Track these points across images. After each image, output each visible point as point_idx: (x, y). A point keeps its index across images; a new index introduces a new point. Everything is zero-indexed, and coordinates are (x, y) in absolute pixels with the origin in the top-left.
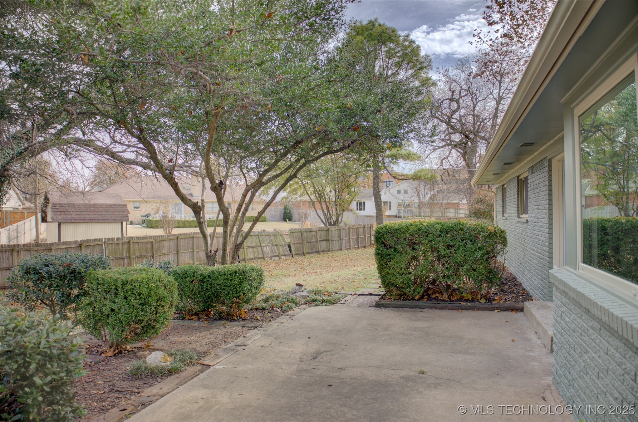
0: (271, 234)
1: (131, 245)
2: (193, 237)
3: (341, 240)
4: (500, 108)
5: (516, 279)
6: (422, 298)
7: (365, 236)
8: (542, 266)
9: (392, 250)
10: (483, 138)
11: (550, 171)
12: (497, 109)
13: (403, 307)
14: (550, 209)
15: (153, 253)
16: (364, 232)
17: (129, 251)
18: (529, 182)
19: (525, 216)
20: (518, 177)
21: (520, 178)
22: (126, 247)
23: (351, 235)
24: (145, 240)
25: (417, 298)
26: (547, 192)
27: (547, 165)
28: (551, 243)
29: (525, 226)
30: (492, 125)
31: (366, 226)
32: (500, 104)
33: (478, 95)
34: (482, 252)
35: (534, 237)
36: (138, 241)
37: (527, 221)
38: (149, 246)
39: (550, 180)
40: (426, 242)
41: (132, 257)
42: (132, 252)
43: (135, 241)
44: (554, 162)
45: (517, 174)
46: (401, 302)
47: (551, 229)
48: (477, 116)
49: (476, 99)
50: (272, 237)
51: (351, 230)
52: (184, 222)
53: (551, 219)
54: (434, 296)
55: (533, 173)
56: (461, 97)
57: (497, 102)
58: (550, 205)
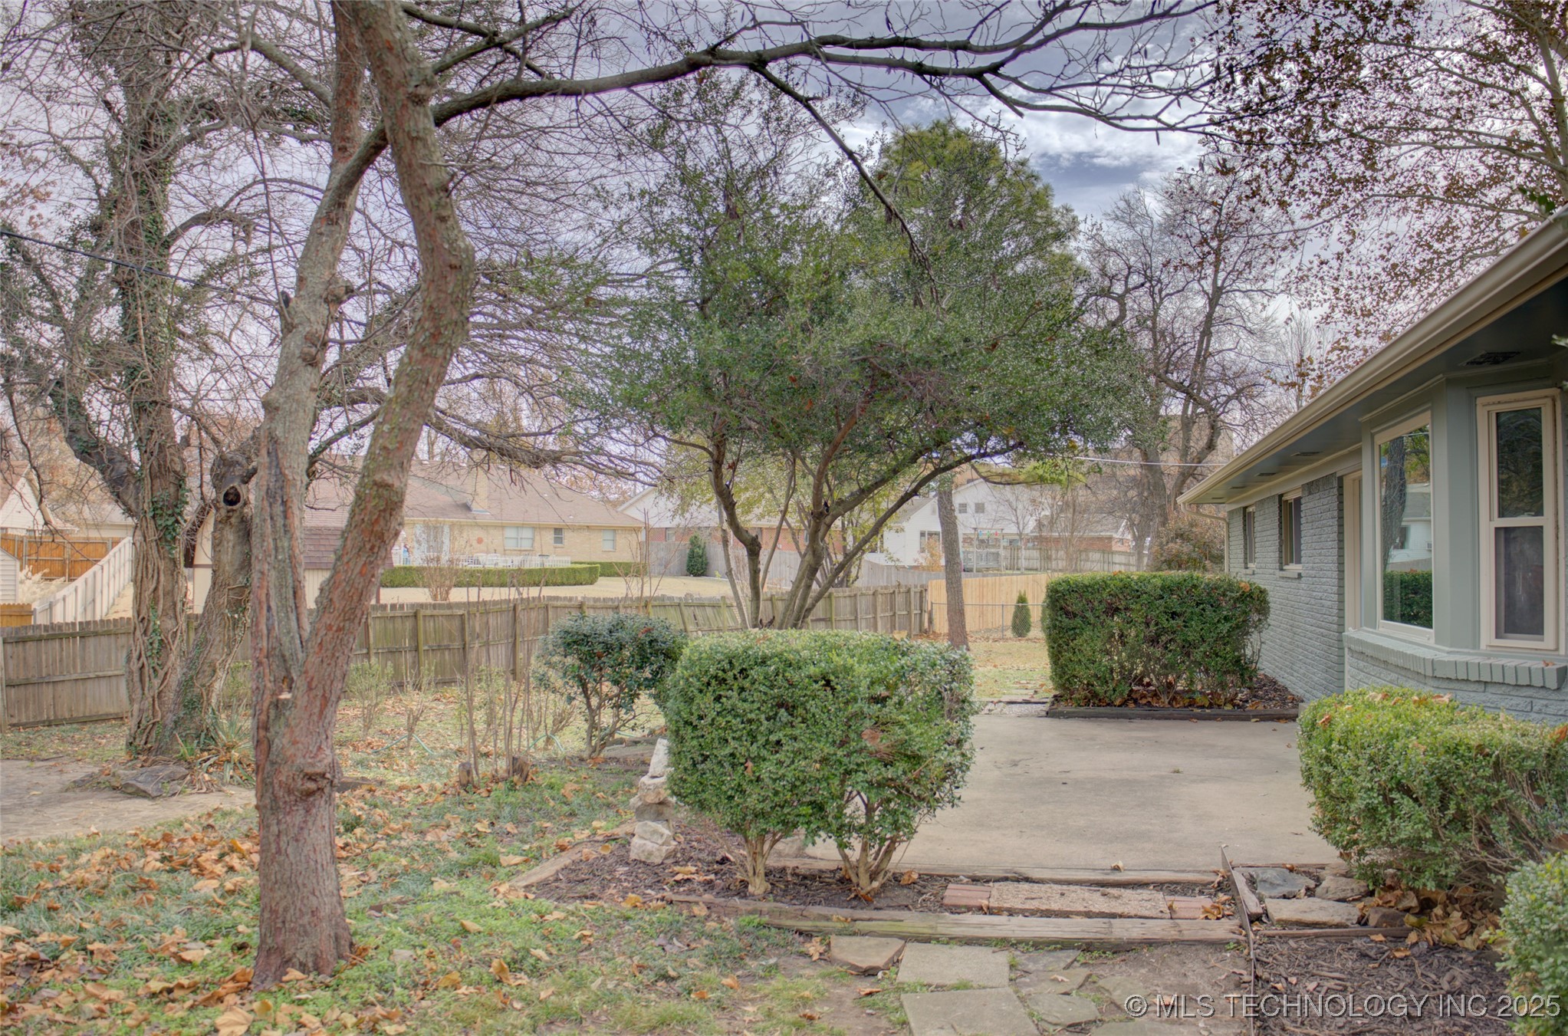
0: (706, 603)
1: (421, 622)
2: (546, 607)
3: (856, 619)
4: (1215, 315)
5: (1275, 683)
6: (1124, 704)
7: (909, 613)
8: (1325, 647)
9: (1078, 620)
10: (1179, 387)
11: (1341, 494)
12: (1209, 317)
13: (1097, 716)
14: (1341, 556)
15: (464, 640)
16: (908, 603)
17: (415, 635)
18: (1303, 507)
19: (1293, 568)
20: (1281, 496)
21: (1285, 498)
22: (409, 624)
23: (879, 609)
24: (448, 612)
25: (1117, 703)
26: (1336, 529)
27: (1335, 484)
28: (1341, 610)
29: (1295, 584)
30: (1198, 355)
31: (913, 590)
32: (1217, 304)
33: (1166, 281)
34: (1228, 625)
35: (1313, 601)
36: (435, 612)
37: (1300, 575)
38: (457, 622)
39: (1341, 510)
40: (1138, 607)
41: (423, 647)
42: (421, 637)
43: (428, 612)
44: (1347, 482)
45: (1280, 492)
46: (1091, 710)
47: (1341, 586)
48: (1163, 333)
49: (1161, 291)
50: (709, 610)
51: (880, 599)
52: (500, 573)
53: (1341, 571)
54: (1144, 701)
55: (1310, 493)
56: (1128, 291)
57: (1210, 300)
58: (1341, 548)
